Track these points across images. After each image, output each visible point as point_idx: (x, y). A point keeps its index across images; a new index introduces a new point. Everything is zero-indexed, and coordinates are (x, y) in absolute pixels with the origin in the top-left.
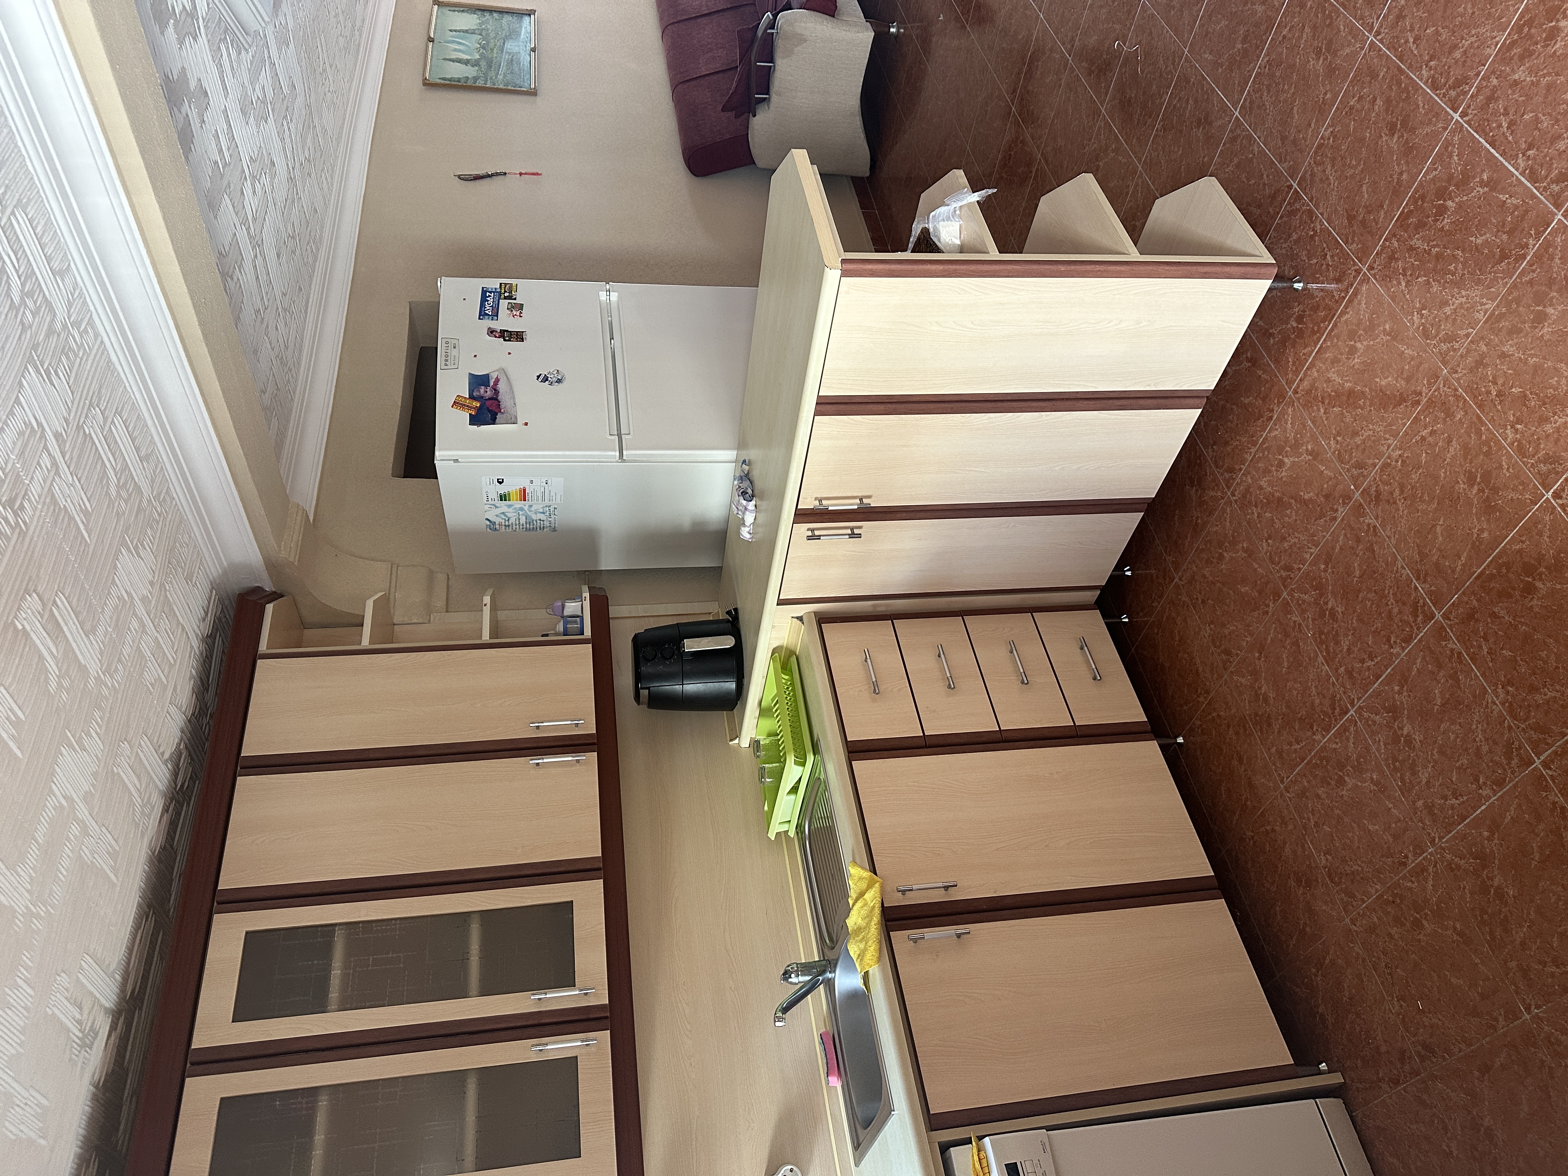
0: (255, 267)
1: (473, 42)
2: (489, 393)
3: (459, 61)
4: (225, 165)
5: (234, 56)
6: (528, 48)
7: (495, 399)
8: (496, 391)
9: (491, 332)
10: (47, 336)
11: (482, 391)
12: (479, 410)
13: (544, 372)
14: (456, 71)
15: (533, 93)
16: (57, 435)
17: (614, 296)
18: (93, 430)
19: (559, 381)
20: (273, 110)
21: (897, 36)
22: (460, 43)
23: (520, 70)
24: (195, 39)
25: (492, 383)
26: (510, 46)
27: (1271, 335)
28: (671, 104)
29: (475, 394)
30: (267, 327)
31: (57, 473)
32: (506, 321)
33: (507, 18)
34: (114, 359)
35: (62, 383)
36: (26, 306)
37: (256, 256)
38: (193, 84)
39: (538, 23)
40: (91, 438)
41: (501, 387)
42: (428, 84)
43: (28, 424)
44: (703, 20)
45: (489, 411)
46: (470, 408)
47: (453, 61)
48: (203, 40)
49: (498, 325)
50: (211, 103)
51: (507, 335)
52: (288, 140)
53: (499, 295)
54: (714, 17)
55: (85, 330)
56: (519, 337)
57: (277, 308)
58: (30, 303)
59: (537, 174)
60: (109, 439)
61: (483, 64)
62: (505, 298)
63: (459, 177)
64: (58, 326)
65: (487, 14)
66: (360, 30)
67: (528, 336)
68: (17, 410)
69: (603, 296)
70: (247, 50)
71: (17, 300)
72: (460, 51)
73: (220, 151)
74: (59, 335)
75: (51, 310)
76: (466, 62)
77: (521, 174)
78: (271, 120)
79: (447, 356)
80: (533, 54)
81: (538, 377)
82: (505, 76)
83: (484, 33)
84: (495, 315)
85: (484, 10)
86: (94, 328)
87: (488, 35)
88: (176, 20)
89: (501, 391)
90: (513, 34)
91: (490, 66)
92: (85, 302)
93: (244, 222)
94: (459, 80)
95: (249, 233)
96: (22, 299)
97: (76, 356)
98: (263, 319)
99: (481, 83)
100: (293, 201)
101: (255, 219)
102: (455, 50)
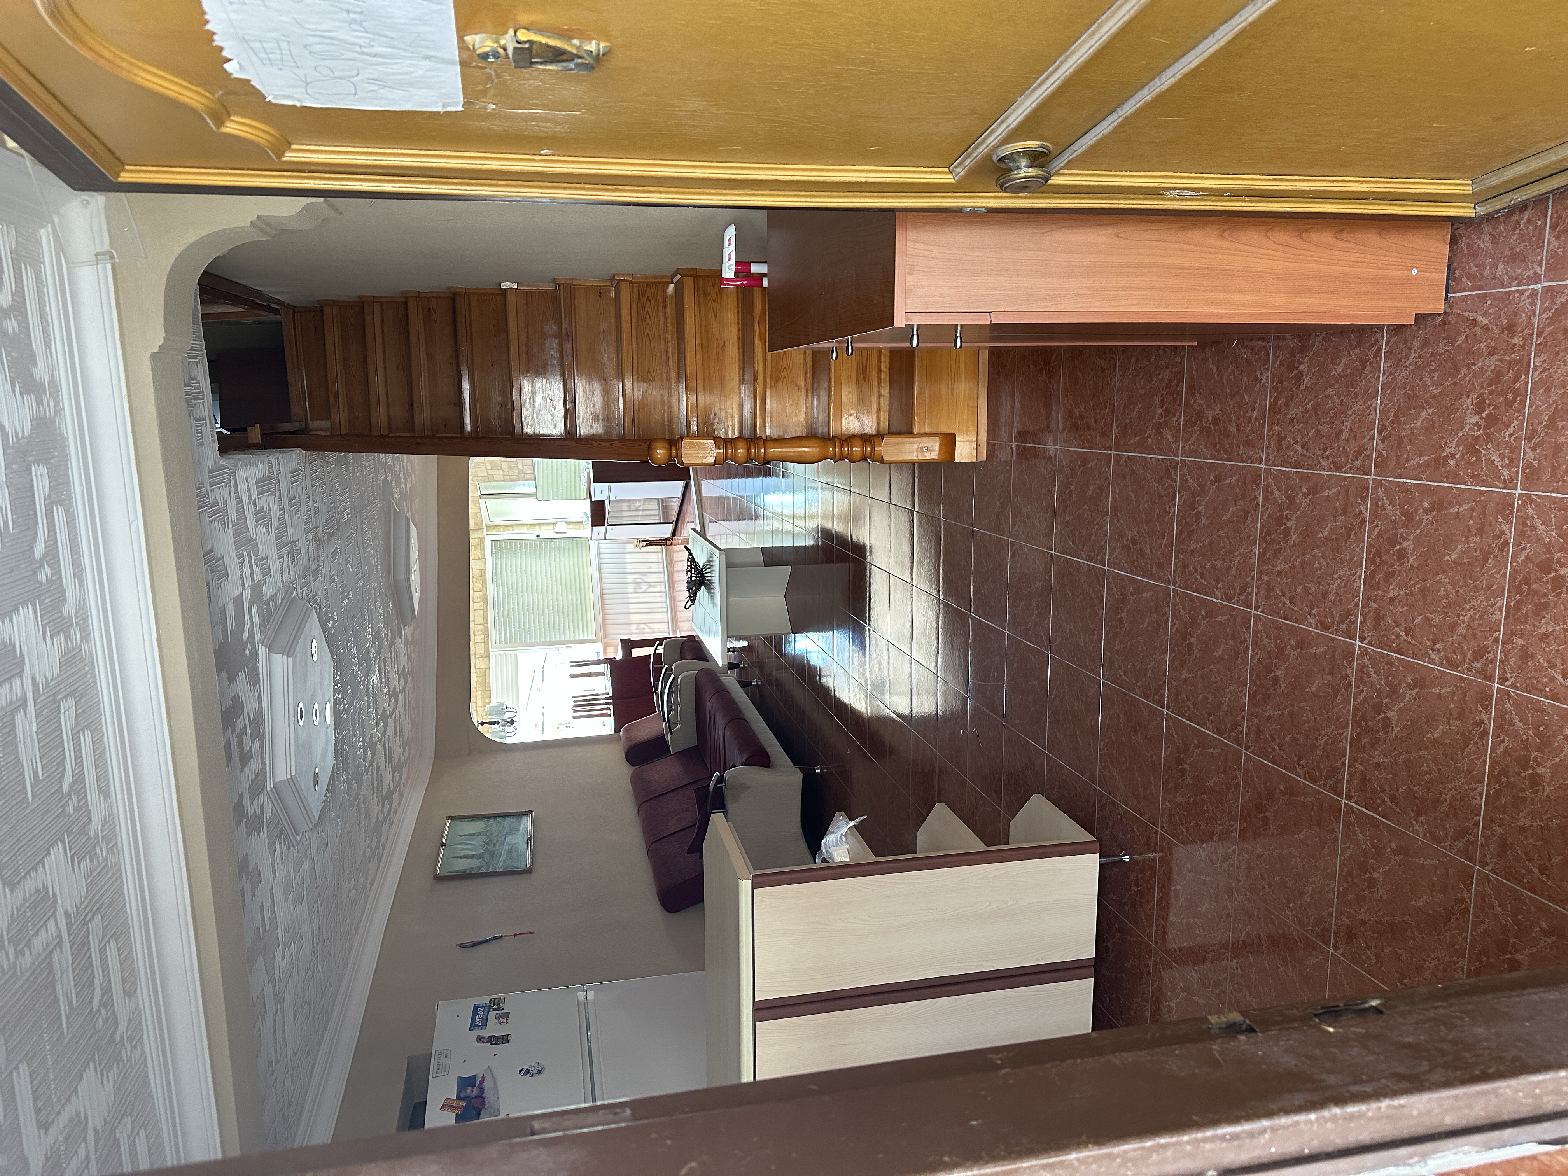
0: (275, 1021)
1: (479, 841)
2: (475, 1092)
3: (466, 857)
4: (265, 931)
5: (284, 849)
6: (526, 838)
7: (481, 1097)
8: (482, 1090)
9: (480, 1039)
10: (109, 1042)
11: (469, 1091)
12: (465, 1108)
13: (525, 1067)
14: (462, 865)
15: (528, 871)
16: (96, 1131)
17: (591, 995)
18: (122, 1134)
19: (539, 1072)
20: (307, 895)
21: (821, 775)
22: (467, 844)
23: (518, 856)
24: (258, 835)
25: (478, 1083)
26: (510, 839)
27: (1125, 904)
28: (648, 860)
29: (462, 1095)
30: (276, 1079)
31: (87, 1166)
32: (494, 1028)
33: (509, 820)
34: (151, 1076)
35: (110, 1086)
36: (100, 1014)
37: (276, 1012)
38: (251, 867)
39: (534, 820)
40: (119, 1143)
41: (487, 1084)
42: (438, 878)
43: (78, 1114)
44: (672, 794)
45: (474, 1108)
46: (457, 1108)
47: (460, 857)
48: (264, 834)
49: (485, 1033)
50: (263, 882)
51: (493, 1040)
52: (316, 921)
53: (489, 1008)
54: (680, 791)
55: (136, 1045)
56: (505, 1039)
57: (287, 1066)
58: (103, 1012)
59: (530, 933)
60: (132, 1146)
61: (486, 856)
62: (494, 1010)
63: (461, 946)
64: (118, 1038)
65: (492, 820)
66: (384, 846)
67: (513, 1039)
68: (74, 1098)
69: (581, 995)
70: (294, 847)
71: (95, 1007)
72: (467, 849)
73: (263, 920)
74: (117, 1045)
75: (116, 1023)
76: (472, 857)
77: (515, 935)
78: (305, 902)
79: (439, 1065)
80: (529, 842)
81: (521, 1071)
82: (505, 861)
83: (488, 833)
84: (484, 1024)
85: (489, 817)
86: (142, 1046)
87: (492, 834)
88: (248, 819)
89: (486, 1089)
90: (514, 830)
91: (492, 856)
92: (140, 1022)
93: (272, 980)
94: (465, 870)
95: (274, 990)
96: (99, 1007)
97: (124, 1066)
98: (273, 1072)
99: (483, 870)
100: (313, 972)
101: (280, 980)
102: (463, 849)
